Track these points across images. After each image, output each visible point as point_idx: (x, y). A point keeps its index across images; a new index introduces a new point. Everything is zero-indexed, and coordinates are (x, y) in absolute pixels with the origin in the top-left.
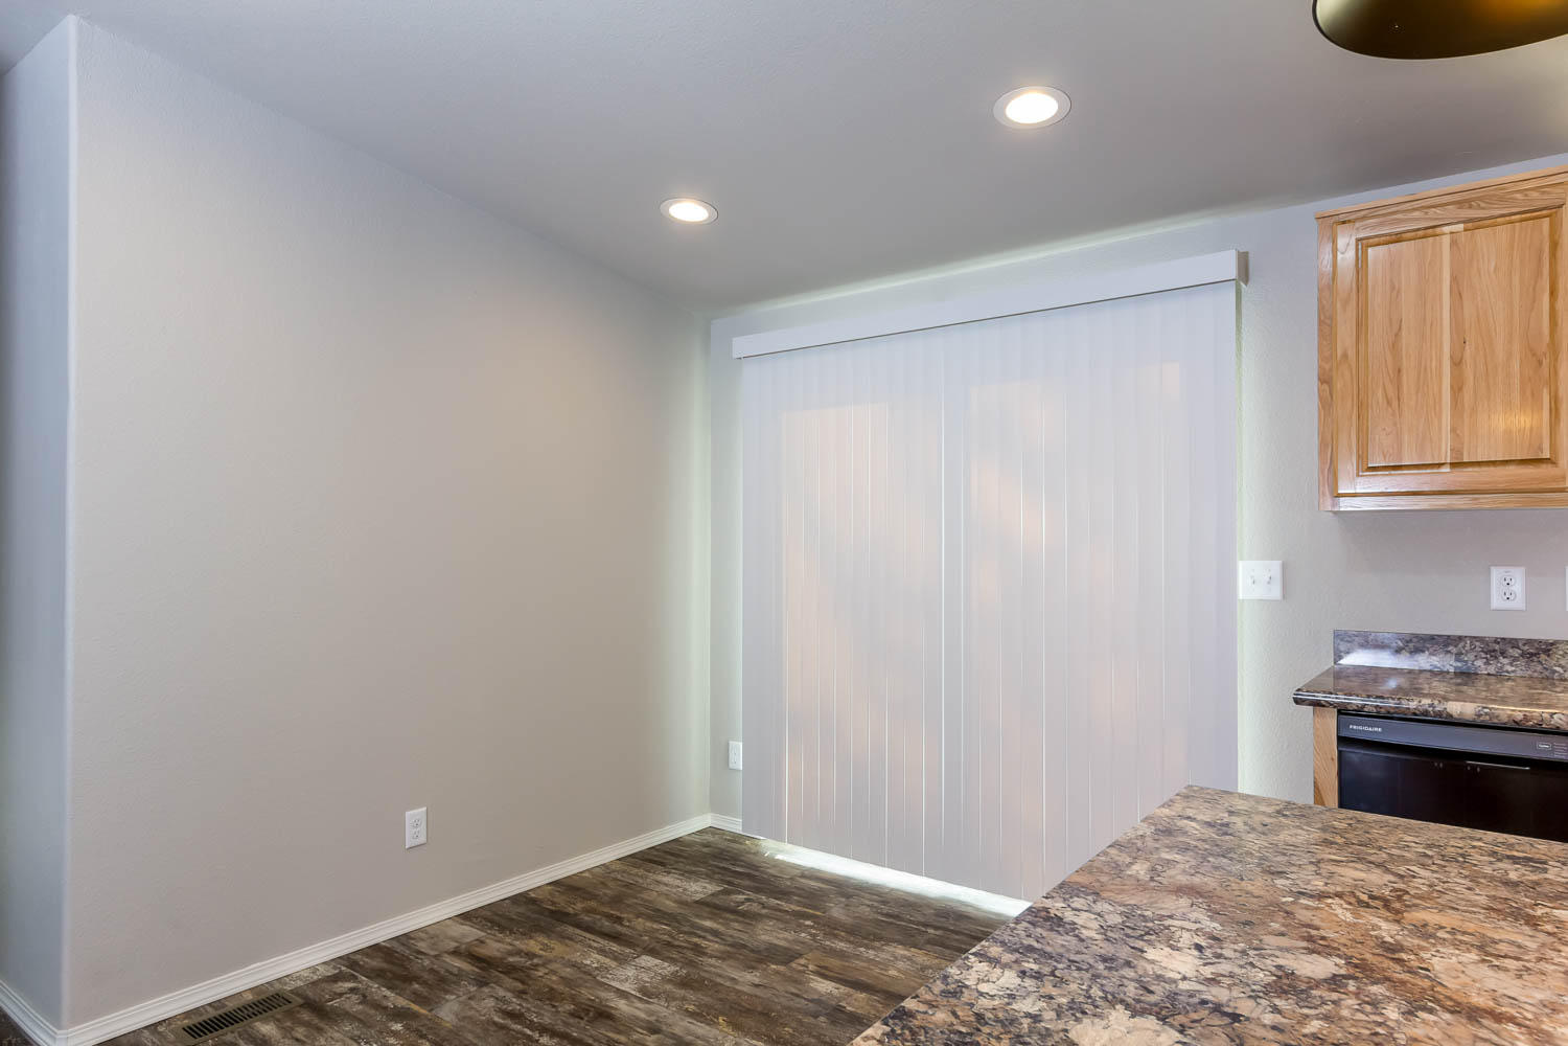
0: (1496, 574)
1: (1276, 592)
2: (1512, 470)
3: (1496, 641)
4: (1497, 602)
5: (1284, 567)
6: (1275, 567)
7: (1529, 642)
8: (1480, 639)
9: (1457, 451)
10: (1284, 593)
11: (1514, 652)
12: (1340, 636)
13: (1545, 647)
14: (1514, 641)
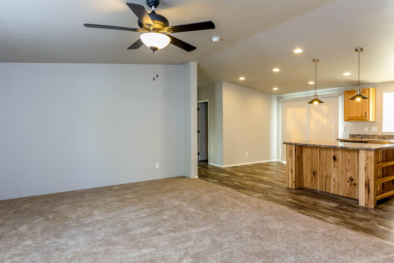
0: (365, 128)
1: (344, 130)
2: (361, 118)
3: (365, 135)
4: (365, 131)
5: (345, 127)
6: (344, 127)
7: (368, 135)
8: (363, 135)
9: (356, 116)
10: (345, 130)
11: (366, 136)
12: (350, 135)
13: (369, 135)
14: (366, 135)
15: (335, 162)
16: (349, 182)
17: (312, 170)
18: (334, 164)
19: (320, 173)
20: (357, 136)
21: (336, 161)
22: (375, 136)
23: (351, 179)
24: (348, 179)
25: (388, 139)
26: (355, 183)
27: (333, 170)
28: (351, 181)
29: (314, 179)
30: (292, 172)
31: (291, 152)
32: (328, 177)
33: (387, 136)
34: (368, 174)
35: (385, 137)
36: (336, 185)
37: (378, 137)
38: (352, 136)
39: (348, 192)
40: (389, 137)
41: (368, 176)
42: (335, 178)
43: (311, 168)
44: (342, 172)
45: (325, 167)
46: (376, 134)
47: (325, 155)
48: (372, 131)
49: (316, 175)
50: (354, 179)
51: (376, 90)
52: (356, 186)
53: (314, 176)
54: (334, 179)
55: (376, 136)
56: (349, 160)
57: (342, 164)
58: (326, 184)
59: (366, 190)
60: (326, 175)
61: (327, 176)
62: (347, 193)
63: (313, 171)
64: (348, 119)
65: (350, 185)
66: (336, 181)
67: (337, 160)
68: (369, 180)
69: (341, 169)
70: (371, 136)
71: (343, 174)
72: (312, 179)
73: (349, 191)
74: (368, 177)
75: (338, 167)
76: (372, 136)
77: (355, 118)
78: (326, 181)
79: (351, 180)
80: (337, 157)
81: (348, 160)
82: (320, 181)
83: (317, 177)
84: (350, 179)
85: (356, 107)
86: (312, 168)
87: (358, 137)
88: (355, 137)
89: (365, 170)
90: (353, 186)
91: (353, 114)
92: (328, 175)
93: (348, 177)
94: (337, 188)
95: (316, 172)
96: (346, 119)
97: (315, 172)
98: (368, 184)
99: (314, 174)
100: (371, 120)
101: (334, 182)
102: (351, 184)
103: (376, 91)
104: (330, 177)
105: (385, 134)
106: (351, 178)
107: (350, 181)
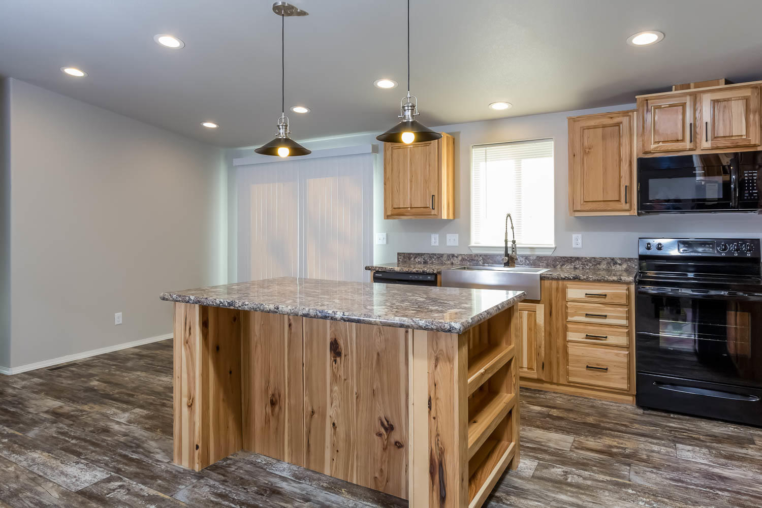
0: (433, 236)
1: (385, 242)
2: (422, 209)
3: (432, 254)
4: (433, 244)
5: (387, 235)
6: (385, 235)
7: (438, 254)
8: (428, 254)
9: (411, 204)
10: (387, 243)
11: (435, 257)
12: (399, 254)
13: (442, 255)
14: (435, 254)
15: (335, 361)
16: (380, 435)
17: (267, 390)
18: (335, 371)
19: (293, 402)
20: (415, 258)
21: (338, 359)
22: (453, 256)
23: (386, 423)
24: (378, 424)
25: (481, 264)
26: (400, 441)
27: (331, 391)
28: (386, 432)
29: (273, 423)
30: (190, 406)
31: (190, 329)
32: (316, 416)
33: (480, 256)
34: (439, 428)
35: (476, 258)
36: (342, 445)
37: (460, 258)
38: (404, 257)
39: (377, 475)
40: (483, 259)
41: (440, 432)
42: (336, 422)
43: (264, 384)
44: (357, 398)
45: (307, 379)
46: (456, 253)
47: (306, 333)
48: (448, 244)
49: (280, 408)
50: (396, 425)
51: (454, 139)
52: (403, 450)
53: (273, 411)
54: (334, 424)
55: (457, 257)
56: (378, 354)
57: (359, 369)
58: (311, 442)
59: (432, 490)
60: (310, 409)
61: (313, 412)
62: (376, 478)
63: (270, 393)
64: (393, 213)
65: (385, 449)
66: (341, 429)
67: (343, 355)
68: (442, 452)
69: (355, 390)
70: (445, 258)
71: (361, 408)
72: (267, 421)
73: (381, 470)
74: (438, 435)
75: (345, 380)
76: (449, 256)
77: (409, 209)
78: (309, 432)
79: (386, 429)
80: (341, 343)
81: (375, 356)
82: (290, 428)
83: (282, 417)
84: (382, 424)
85: (411, 181)
86: (268, 382)
87: (416, 260)
88: (410, 259)
89: (430, 407)
90: (392, 449)
91: (404, 201)
92: (315, 409)
93: (377, 417)
94: (342, 454)
95: (280, 396)
96: (389, 213)
97: (277, 396)
98: (441, 464)
99: (273, 403)
100: (445, 216)
101: (335, 433)
102: (385, 443)
103: (454, 143)
104: (323, 416)
105: (475, 252)
106: (388, 422)
107: (383, 431)
